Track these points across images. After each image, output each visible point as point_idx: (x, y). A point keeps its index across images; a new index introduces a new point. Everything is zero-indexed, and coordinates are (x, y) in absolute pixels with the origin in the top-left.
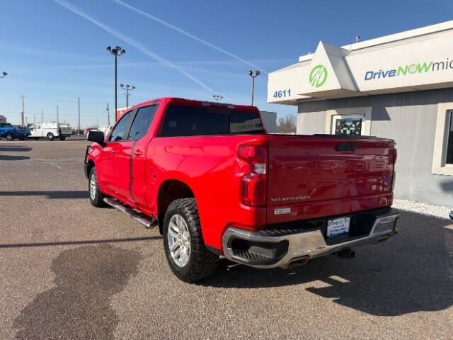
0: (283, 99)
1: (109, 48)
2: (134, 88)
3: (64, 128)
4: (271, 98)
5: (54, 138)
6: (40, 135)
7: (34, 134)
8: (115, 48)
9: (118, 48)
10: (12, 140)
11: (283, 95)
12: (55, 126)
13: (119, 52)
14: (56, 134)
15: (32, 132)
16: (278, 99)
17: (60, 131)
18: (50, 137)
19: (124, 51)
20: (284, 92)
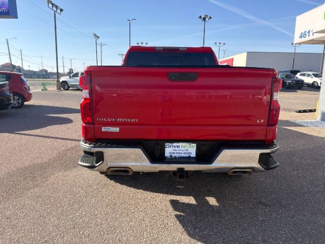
0: (307, 38)
1: (200, 17)
2: (224, 44)
4: (297, 40)
8: (204, 17)
9: (206, 16)
11: (307, 34)
13: (207, 19)
16: (303, 40)
19: (210, 18)
20: (309, 32)
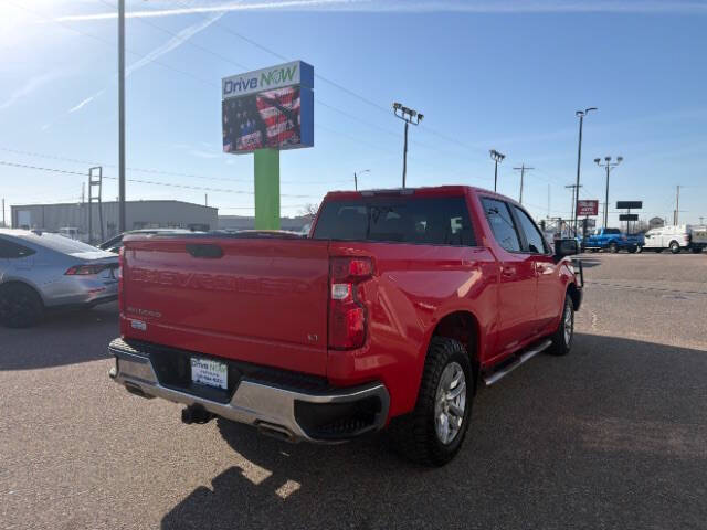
3: (698, 234)
5: (680, 250)
6: (658, 244)
7: (649, 243)
10: (616, 252)
12: (683, 230)
14: (684, 243)
15: (646, 240)
17: (690, 238)
18: (674, 248)
